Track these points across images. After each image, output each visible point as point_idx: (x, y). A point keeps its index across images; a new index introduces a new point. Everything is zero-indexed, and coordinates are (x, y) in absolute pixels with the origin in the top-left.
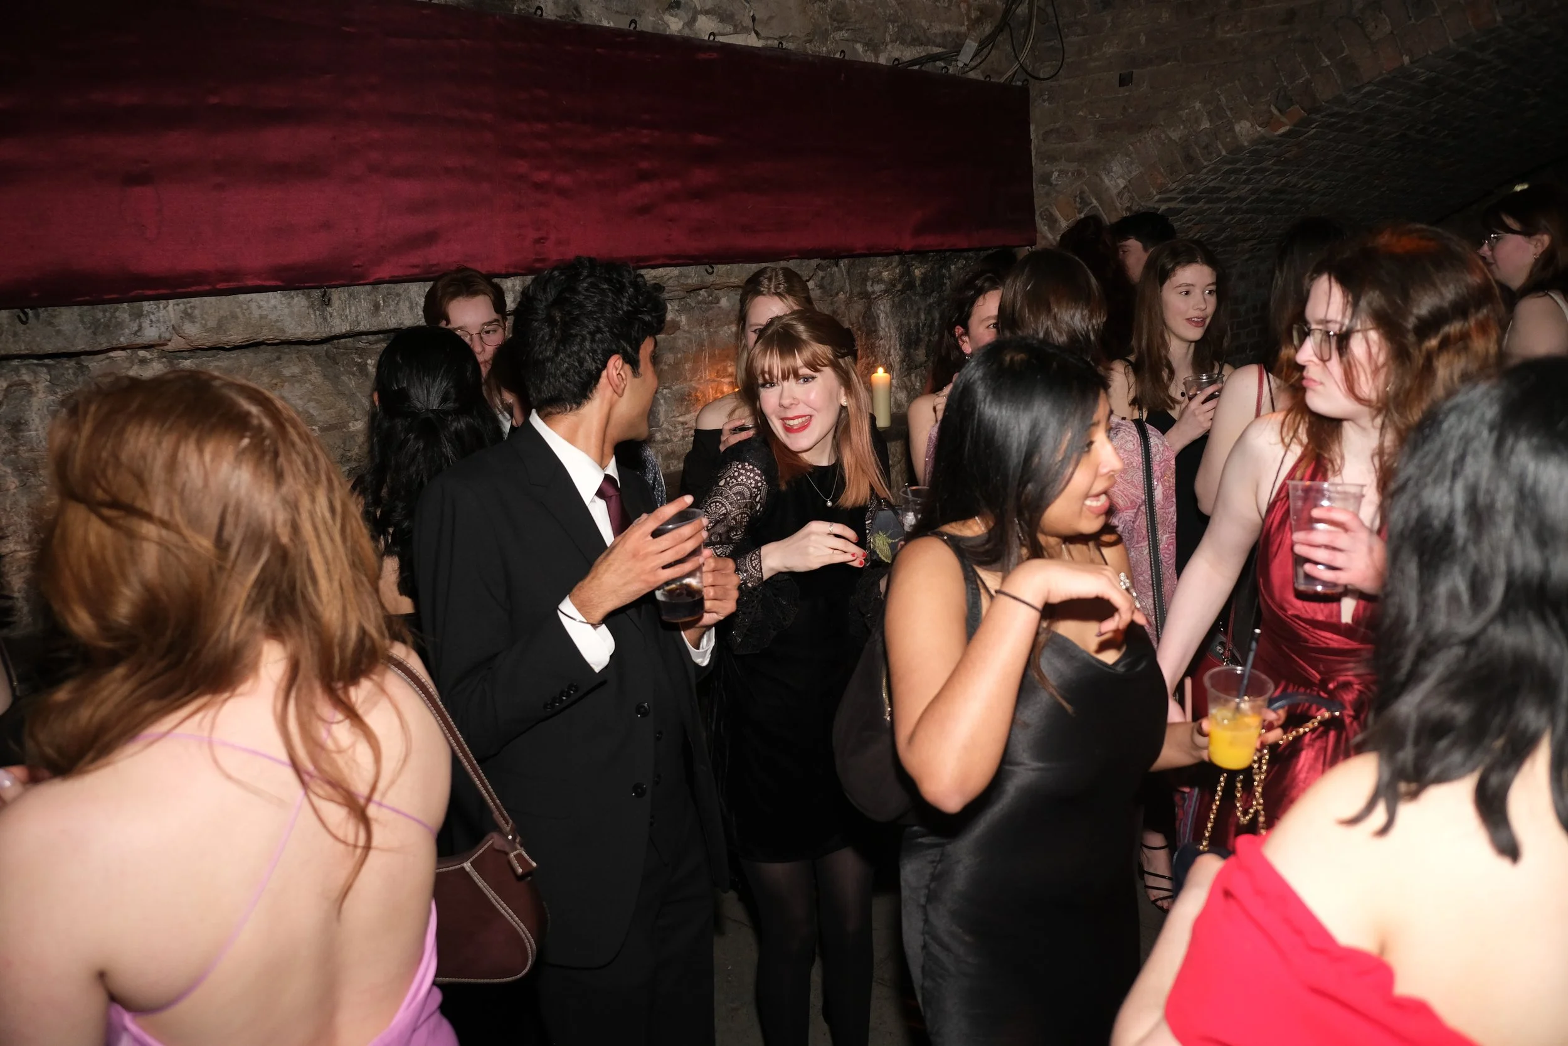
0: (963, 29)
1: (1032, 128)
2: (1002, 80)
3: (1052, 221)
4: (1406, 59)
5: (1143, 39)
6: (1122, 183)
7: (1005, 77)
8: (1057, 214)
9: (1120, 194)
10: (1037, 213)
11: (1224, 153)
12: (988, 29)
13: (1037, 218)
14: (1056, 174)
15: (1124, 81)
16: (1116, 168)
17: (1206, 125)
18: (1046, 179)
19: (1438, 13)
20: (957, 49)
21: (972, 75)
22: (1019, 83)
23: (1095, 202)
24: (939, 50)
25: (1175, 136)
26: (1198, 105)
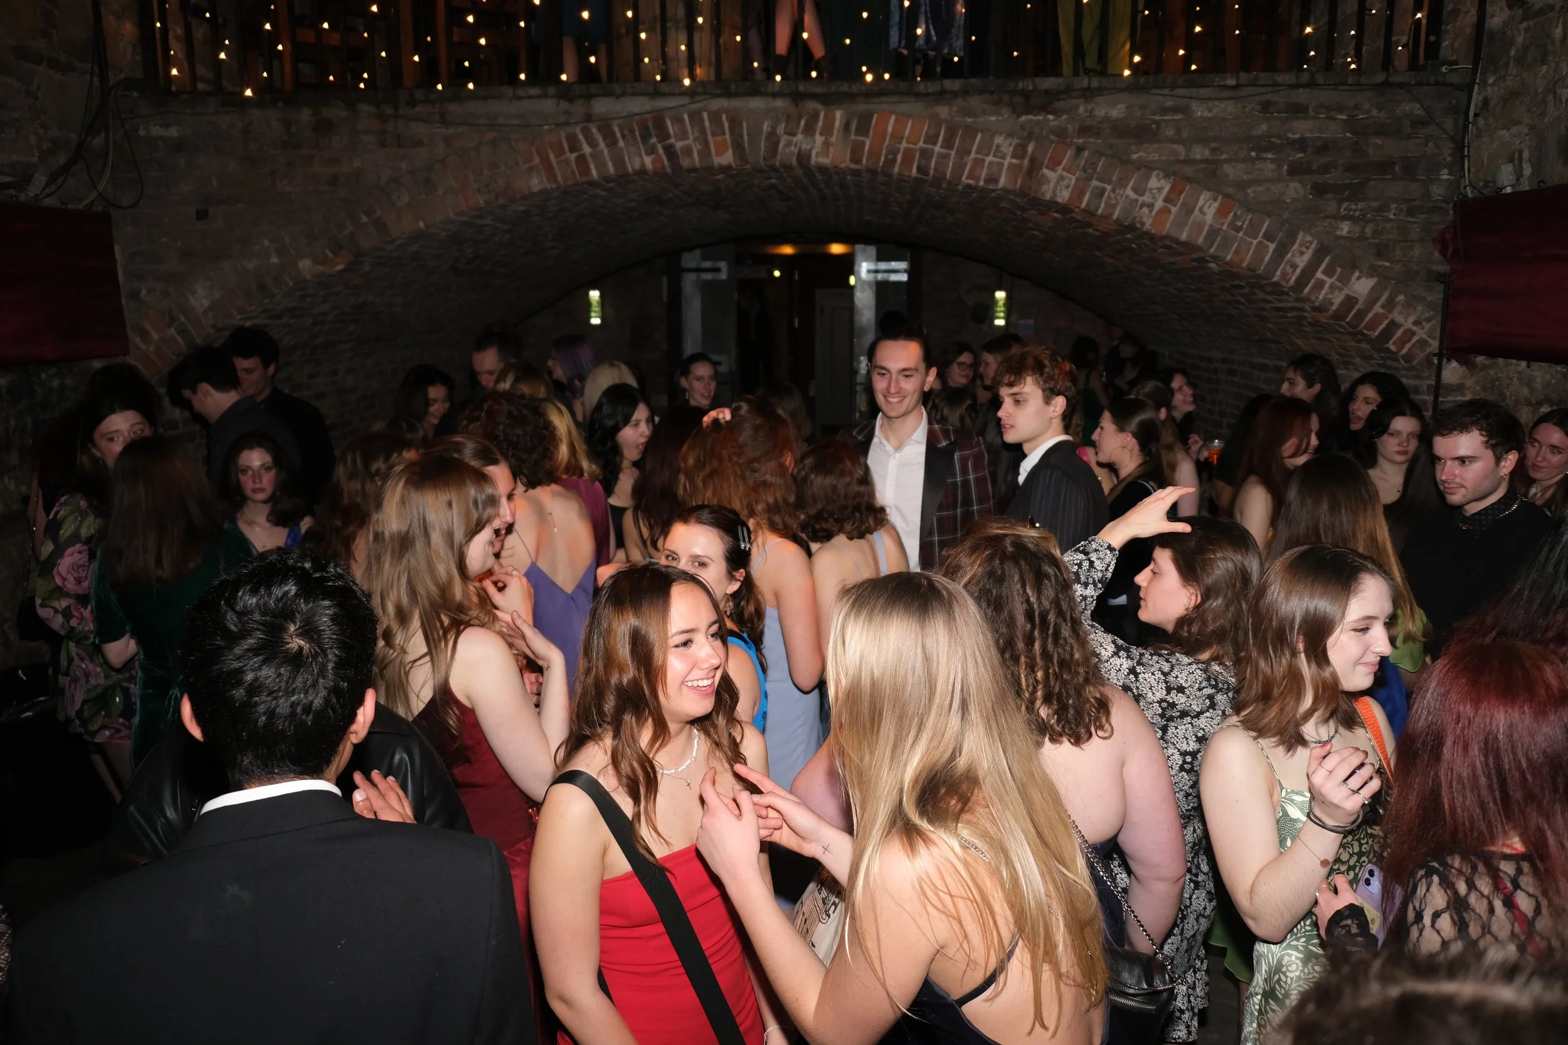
0: (35, 159)
1: (117, 249)
2: (81, 206)
3: (144, 335)
4: (421, 224)
5: (215, 182)
6: (206, 303)
7: (85, 202)
8: (148, 327)
9: (205, 313)
10: (129, 326)
11: (291, 284)
12: (62, 159)
13: (129, 330)
14: (144, 292)
15: (201, 215)
16: (200, 290)
17: (274, 260)
18: (135, 295)
19: (440, 192)
20: (27, 179)
21: (48, 202)
22: (100, 209)
23: (182, 319)
24: (9, 179)
25: (250, 266)
26: (266, 243)
